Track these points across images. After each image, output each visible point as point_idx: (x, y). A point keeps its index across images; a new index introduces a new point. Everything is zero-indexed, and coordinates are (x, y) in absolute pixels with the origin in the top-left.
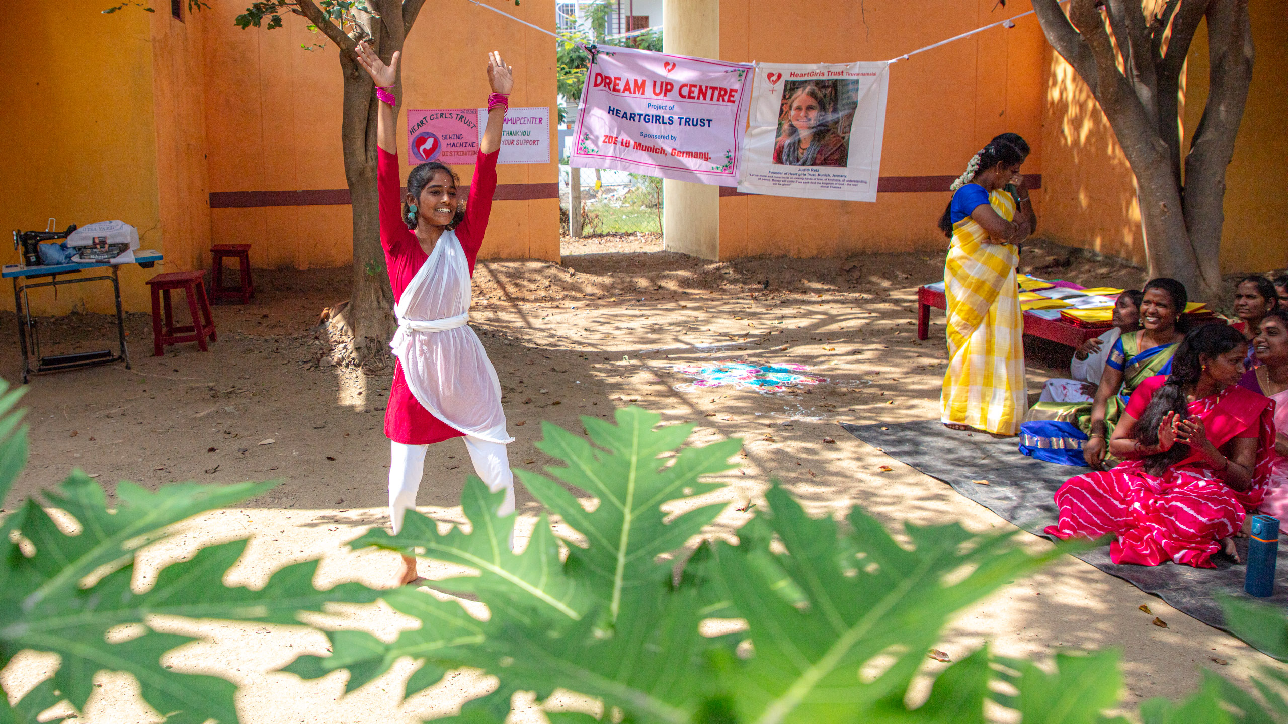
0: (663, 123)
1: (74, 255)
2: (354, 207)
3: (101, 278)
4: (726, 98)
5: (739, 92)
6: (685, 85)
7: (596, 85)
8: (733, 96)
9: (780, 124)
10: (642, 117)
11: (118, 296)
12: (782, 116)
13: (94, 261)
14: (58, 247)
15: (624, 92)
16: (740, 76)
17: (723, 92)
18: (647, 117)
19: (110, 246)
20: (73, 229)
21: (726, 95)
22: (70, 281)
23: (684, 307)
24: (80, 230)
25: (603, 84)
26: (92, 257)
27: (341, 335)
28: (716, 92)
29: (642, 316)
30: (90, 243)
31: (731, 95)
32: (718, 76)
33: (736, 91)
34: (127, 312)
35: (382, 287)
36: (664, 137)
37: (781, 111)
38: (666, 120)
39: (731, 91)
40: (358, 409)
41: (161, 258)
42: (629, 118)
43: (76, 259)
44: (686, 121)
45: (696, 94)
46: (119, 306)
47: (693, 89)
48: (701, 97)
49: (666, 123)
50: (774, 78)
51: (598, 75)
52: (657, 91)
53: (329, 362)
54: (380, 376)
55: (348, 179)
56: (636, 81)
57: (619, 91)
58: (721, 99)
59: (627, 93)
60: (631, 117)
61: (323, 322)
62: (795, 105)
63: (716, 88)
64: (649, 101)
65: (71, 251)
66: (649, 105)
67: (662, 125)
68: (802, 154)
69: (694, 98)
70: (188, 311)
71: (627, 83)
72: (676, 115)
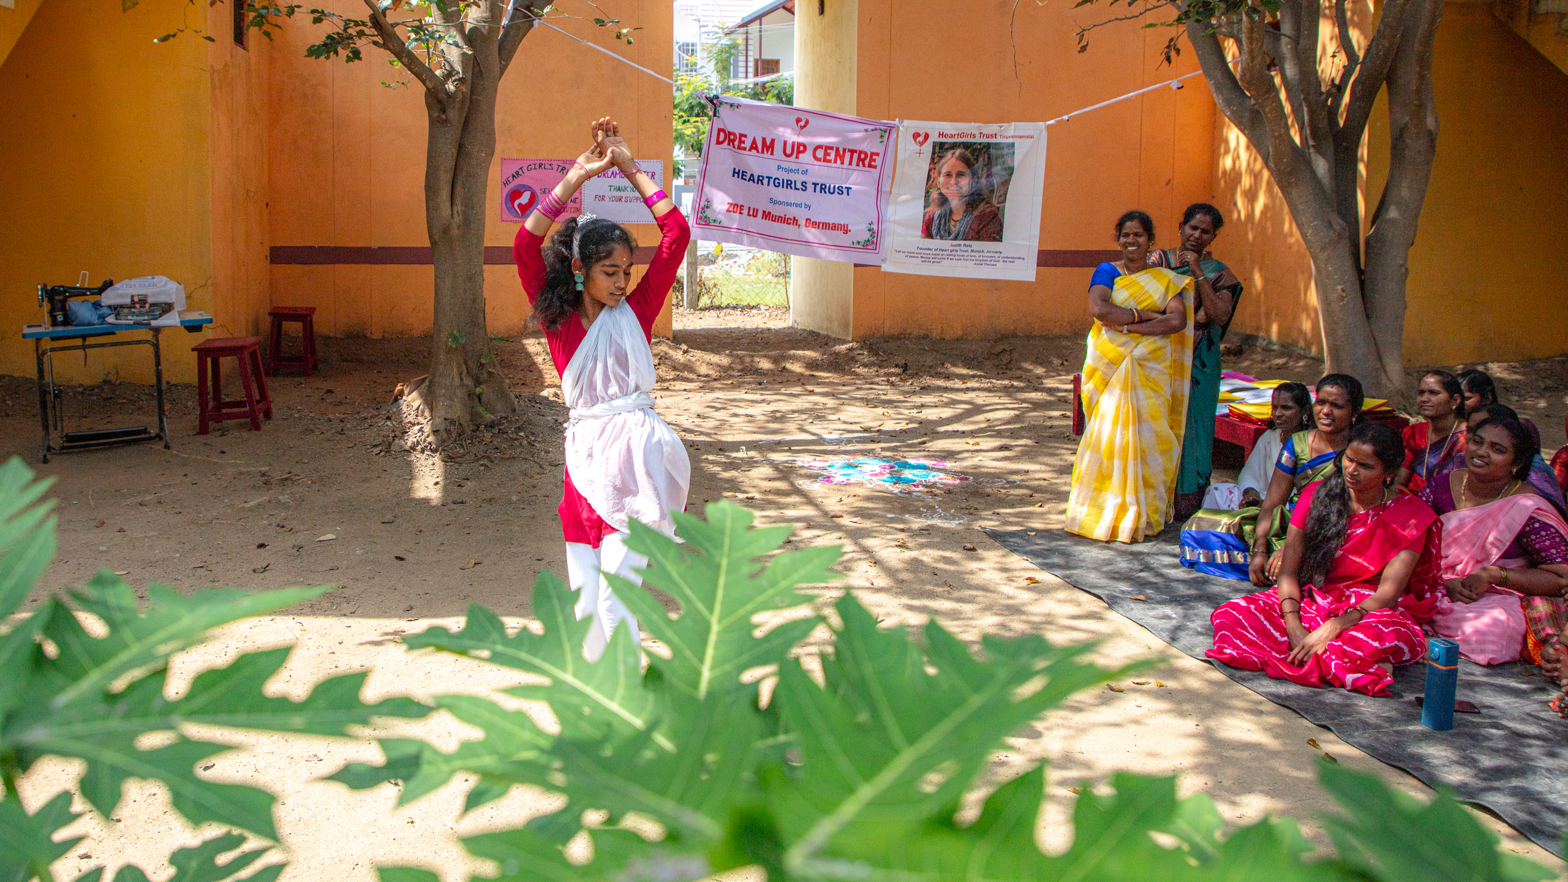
0: (796, 189)
1: (109, 315)
2: (436, 269)
3: (139, 342)
4: (867, 162)
5: (881, 155)
7: (718, 143)
8: (874, 161)
9: (927, 192)
10: (772, 181)
11: (158, 364)
12: (930, 183)
13: (132, 322)
14: (90, 305)
15: (750, 150)
16: (882, 136)
17: (863, 156)
18: (777, 181)
19: (152, 305)
20: (109, 284)
21: (865, 160)
22: (102, 345)
23: (812, 392)
24: (117, 286)
25: (727, 142)
26: (130, 317)
27: (417, 416)
28: (856, 156)
29: (763, 401)
30: (128, 301)
31: (872, 160)
32: (858, 136)
33: (877, 154)
34: (168, 383)
35: (466, 363)
37: (929, 177)
39: (873, 154)
40: (434, 503)
41: (210, 321)
42: (756, 180)
43: (111, 319)
44: (821, 186)
45: (832, 156)
46: (159, 376)
47: (829, 151)
48: (839, 161)
49: (798, 189)
50: (921, 139)
51: (720, 130)
52: (789, 151)
53: (401, 446)
54: (460, 464)
55: (431, 236)
56: (764, 139)
57: (744, 149)
59: (754, 152)
60: (759, 180)
61: (396, 400)
62: (944, 170)
63: (855, 151)
64: (780, 163)
65: (105, 310)
66: (779, 167)
67: (792, 189)
68: (954, 227)
69: (830, 161)
70: (239, 382)
71: (754, 142)
72: (810, 179)
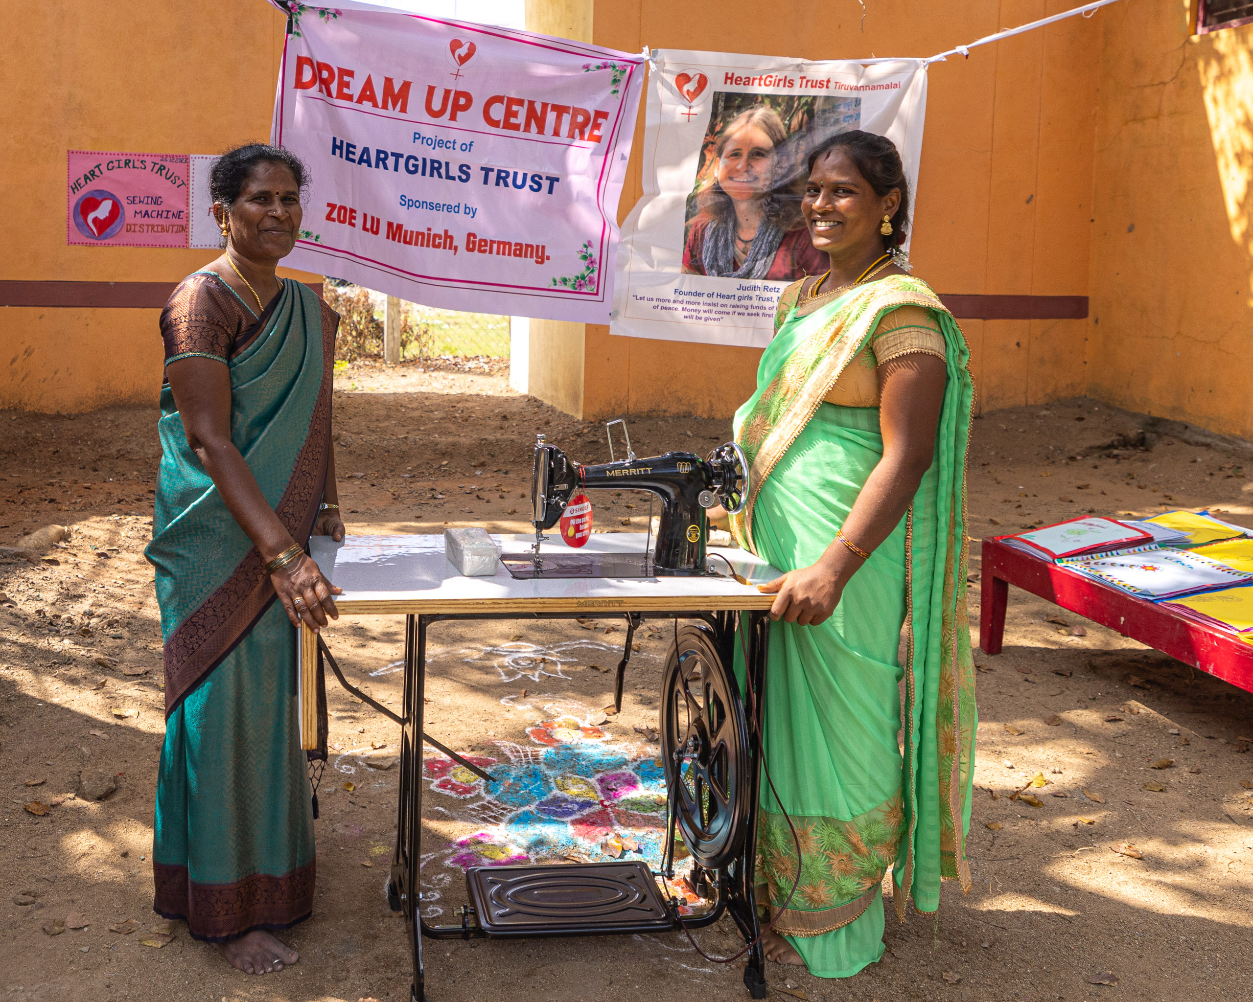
0: (449, 177)
4: (587, 129)
5: (613, 117)
6: (498, 99)
10: (400, 159)
12: (704, 170)
16: (616, 81)
17: (580, 119)
18: (412, 162)
25: (316, 83)
28: (566, 118)
31: (595, 123)
32: (569, 79)
33: (606, 115)
36: (449, 208)
37: (702, 160)
38: (454, 171)
39: (599, 113)
44: (499, 176)
45: (521, 121)
47: (515, 108)
48: (534, 127)
49: (453, 178)
50: (691, 86)
51: (302, 60)
52: (436, 106)
56: (388, 81)
57: (350, 98)
58: (577, 131)
59: (367, 105)
60: (378, 159)
63: (566, 109)
64: (416, 127)
66: (417, 136)
67: (444, 180)
68: (744, 253)
69: (516, 127)
71: (368, 85)
72: (476, 161)
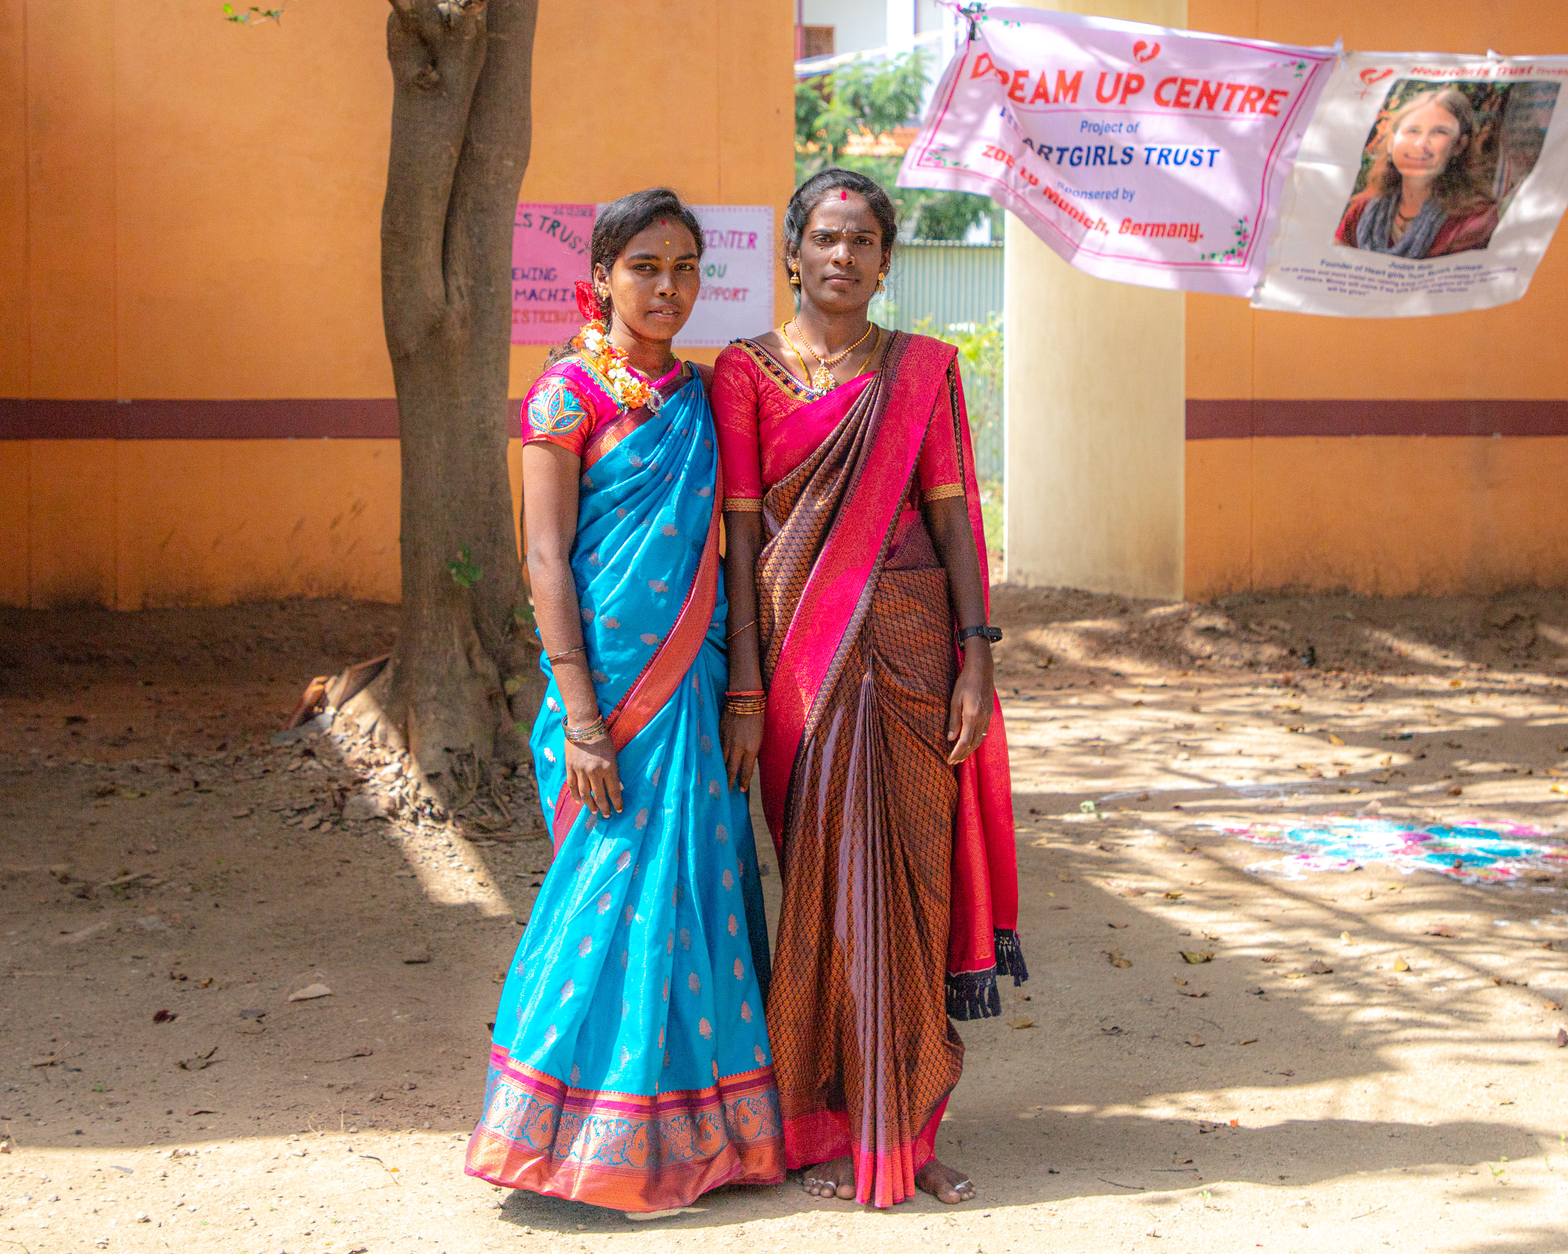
0: (1111, 163)
5: (1292, 97)
6: (1173, 80)
8: (1275, 104)
9: (1365, 163)
10: (1067, 154)
12: (1373, 144)
17: (1254, 95)
18: (1077, 153)
21: (1260, 99)
28: (1240, 95)
31: (1271, 99)
33: (1284, 93)
36: (1108, 195)
37: (1374, 133)
38: (1118, 156)
39: (1274, 91)
44: (1161, 155)
45: (1192, 99)
47: (1188, 87)
51: (980, 57)
56: (1061, 73)
57: (1021, 100)
58: (1248, 107)
63: (1242, 87)
64: (1087, 117)
66: (1085, 125)
68: (1402, 229)
69: (1186, 106)
71: (1041, 79)
72: (1140, 141)
